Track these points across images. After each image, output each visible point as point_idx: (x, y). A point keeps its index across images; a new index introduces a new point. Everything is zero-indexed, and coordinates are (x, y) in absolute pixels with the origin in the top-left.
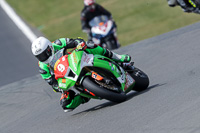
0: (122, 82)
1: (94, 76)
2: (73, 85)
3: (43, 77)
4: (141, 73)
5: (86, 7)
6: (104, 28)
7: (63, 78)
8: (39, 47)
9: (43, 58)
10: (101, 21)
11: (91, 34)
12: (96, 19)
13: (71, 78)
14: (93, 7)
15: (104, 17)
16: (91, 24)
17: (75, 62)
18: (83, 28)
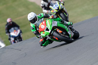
0: (70, 34)
3: (32, 31)
4: (76, 31)
5: (8, 23)
6: (16, 33)
7: (43, 31)
8: (31, 17)
9: (33, 22)
10: (15, 29)
11: (10, 36)
12: (12, 29)
13: (47, 31)
14: (11, 23)
15: (16, 28)
16: (10, 31)
17: (49, 24)
18: (6, 33)
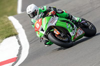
1: (55, 32)
2: (42, 36)
